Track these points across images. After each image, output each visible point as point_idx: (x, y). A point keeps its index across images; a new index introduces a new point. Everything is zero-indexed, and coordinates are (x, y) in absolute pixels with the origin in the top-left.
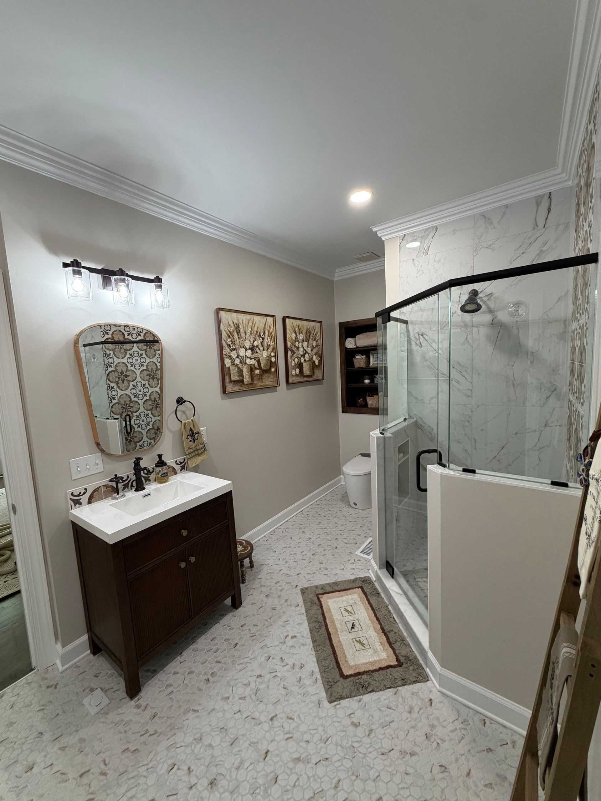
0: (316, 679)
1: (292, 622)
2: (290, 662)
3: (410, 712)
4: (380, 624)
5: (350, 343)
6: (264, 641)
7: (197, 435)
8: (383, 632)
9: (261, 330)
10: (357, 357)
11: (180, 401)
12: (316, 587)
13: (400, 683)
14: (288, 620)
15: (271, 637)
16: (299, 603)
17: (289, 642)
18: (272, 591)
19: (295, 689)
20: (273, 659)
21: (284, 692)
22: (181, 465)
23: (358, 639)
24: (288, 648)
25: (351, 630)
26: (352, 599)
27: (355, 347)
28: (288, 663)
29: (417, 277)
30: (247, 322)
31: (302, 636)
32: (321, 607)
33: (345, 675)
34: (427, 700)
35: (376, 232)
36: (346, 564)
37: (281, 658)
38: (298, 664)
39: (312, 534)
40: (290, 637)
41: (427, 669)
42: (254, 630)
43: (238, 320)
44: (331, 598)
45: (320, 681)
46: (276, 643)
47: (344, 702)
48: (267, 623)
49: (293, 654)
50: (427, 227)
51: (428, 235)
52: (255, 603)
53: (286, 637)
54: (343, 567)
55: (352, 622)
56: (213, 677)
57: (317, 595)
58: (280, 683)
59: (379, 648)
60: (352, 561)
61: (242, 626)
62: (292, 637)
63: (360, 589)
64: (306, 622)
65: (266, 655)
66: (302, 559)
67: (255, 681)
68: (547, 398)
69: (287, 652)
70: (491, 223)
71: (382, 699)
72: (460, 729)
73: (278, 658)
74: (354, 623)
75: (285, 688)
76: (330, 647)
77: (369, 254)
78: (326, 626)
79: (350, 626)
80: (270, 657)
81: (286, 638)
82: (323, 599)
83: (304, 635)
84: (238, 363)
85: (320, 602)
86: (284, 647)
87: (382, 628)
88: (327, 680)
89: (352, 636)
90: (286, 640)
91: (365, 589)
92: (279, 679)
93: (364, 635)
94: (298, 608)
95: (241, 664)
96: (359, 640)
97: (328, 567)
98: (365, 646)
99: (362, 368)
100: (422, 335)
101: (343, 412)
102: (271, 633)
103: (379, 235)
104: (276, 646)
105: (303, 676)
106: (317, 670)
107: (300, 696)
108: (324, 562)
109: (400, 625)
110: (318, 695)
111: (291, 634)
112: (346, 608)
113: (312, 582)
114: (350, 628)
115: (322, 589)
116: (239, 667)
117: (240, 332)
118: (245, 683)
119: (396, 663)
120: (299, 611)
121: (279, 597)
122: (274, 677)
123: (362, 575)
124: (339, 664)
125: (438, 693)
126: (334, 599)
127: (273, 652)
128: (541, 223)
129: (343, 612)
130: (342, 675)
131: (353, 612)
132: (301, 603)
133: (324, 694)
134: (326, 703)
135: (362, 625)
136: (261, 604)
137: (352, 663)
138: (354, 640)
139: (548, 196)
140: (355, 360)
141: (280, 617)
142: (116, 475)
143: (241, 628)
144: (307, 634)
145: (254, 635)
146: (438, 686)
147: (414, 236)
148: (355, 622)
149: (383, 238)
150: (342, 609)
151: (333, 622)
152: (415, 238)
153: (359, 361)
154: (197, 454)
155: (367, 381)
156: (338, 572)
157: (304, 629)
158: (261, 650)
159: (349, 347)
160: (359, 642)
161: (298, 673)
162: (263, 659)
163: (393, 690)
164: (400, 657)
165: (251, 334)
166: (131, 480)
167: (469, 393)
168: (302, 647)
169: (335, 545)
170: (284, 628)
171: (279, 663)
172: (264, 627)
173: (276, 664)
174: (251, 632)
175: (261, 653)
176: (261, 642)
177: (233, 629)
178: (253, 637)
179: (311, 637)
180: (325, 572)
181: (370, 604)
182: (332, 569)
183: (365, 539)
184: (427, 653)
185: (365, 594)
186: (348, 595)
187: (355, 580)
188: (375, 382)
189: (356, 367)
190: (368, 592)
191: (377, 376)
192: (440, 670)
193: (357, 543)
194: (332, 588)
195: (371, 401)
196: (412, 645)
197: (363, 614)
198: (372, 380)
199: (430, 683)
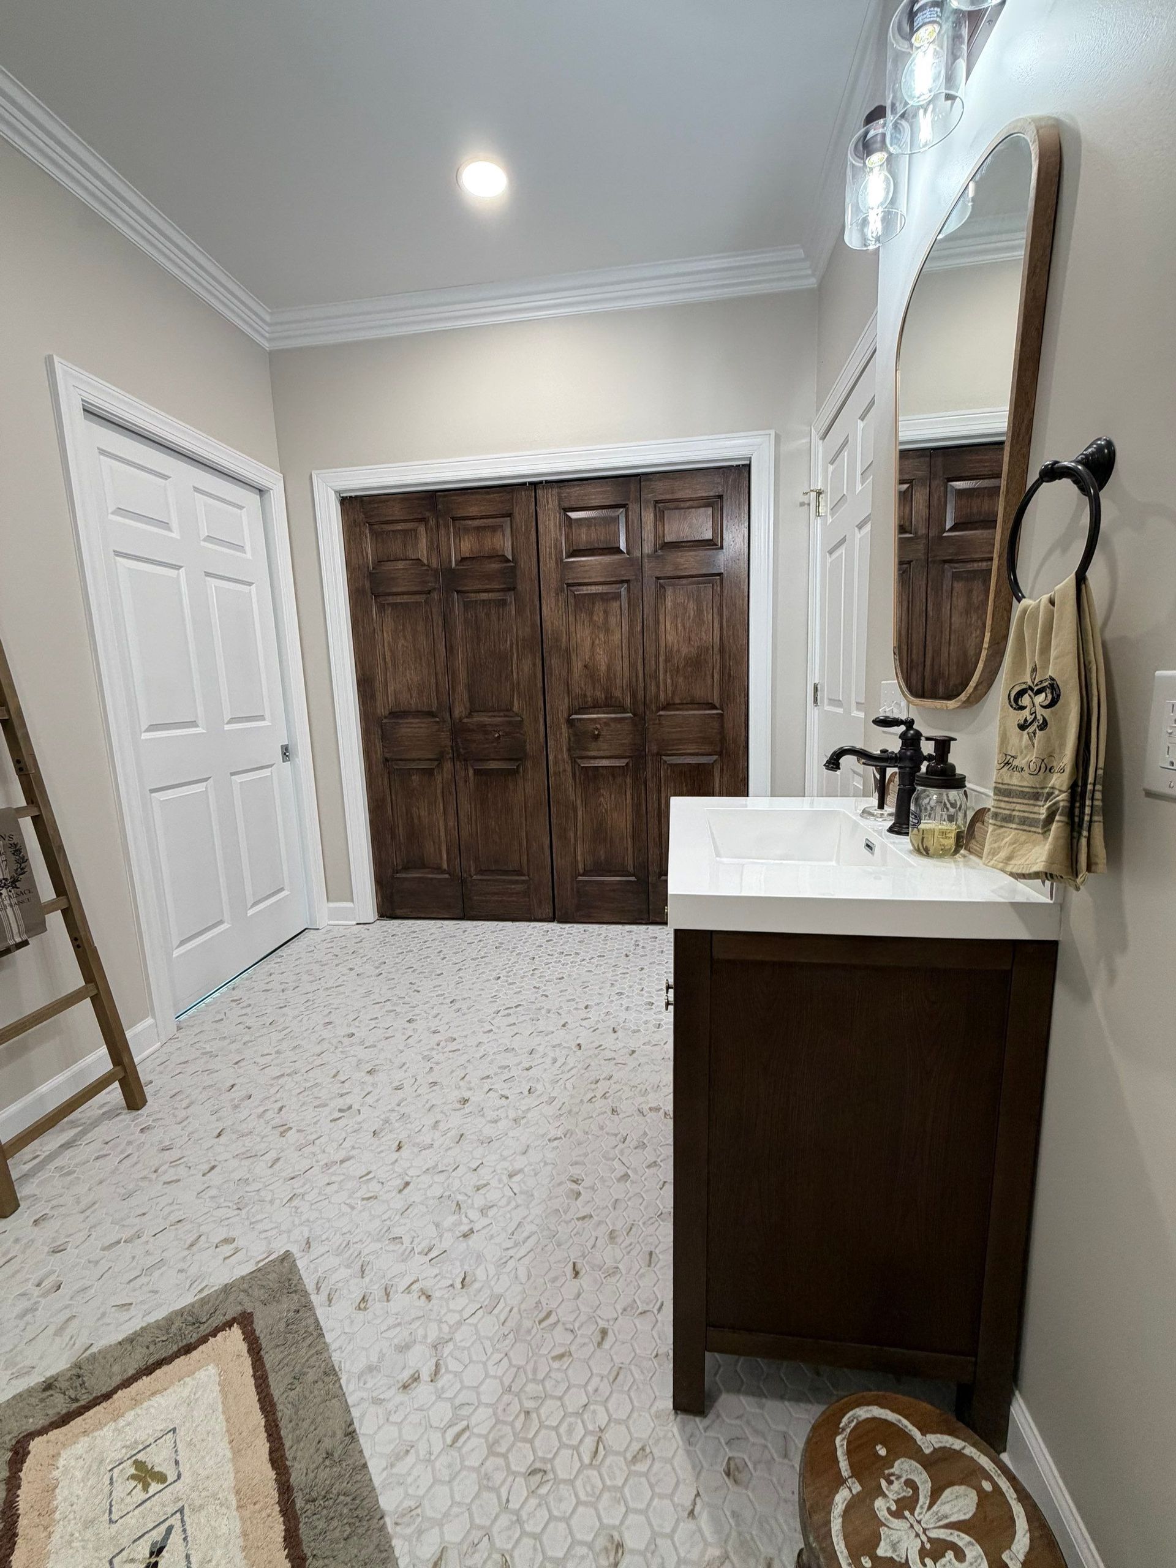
2: (399, 1301)
6: (502, 1318)
15: (487, 1344)
17: (419, 1359)
19: (372, 1250)
20: (452, 1285)
21: (397, 1231)
24: (420, 1334)
25: (170, 1530)
28: (405, 1293)
31: (382, 1403)
33: (234, 1327)
37: (429, 1297)
38: (377, 1306)
40: (425, 1376)
46: (460, 1331)
49: (399, 1324)
53: (436, 1372)
58: (412, 1241)
61: (604, 1333)
62: (416, 1378)
64: (376, 1483)
67: (471, 1221)
69: (417, 1321)
73: (437, 1292)
75: (395, 1238)
80: (463, 1287)
81: (437, 1365)
83: (373, 1409)
86: (432, 1336)
88: (290, 1297)
90: (434, 1361)
92: (418, 1249)
95: (529, 1237)
102: (497, 1356)
104: (460, 1323)
105: (355, 1279)
106: (320, 1312)
107: (356, 1237)
110: (314, 1257)
111: (423, 1392)
116: (529, 1228)
118: (495, 1209)
119: (31, 1446)
122: (430, 1250)
124: (249, 1350)
127: (461, 1302)
130: (245, 1321)
133: (300, 1264)
134: (294, 1250)
144: (363, 1415)
145: (544, 1324)
158: (498, 1290)
161: (371, 1280)
162: (480, 1274)
168: (374, 1359)
170: (457, 1402)
171: (427, 1284)
172: (529, 1368)
173: (439, 1277)
174: (560, 1327)
175: (493, 1283)
176: (511, 1311)
177: (625, 1310)
178: (542, 1315)
179: (347, 1409)
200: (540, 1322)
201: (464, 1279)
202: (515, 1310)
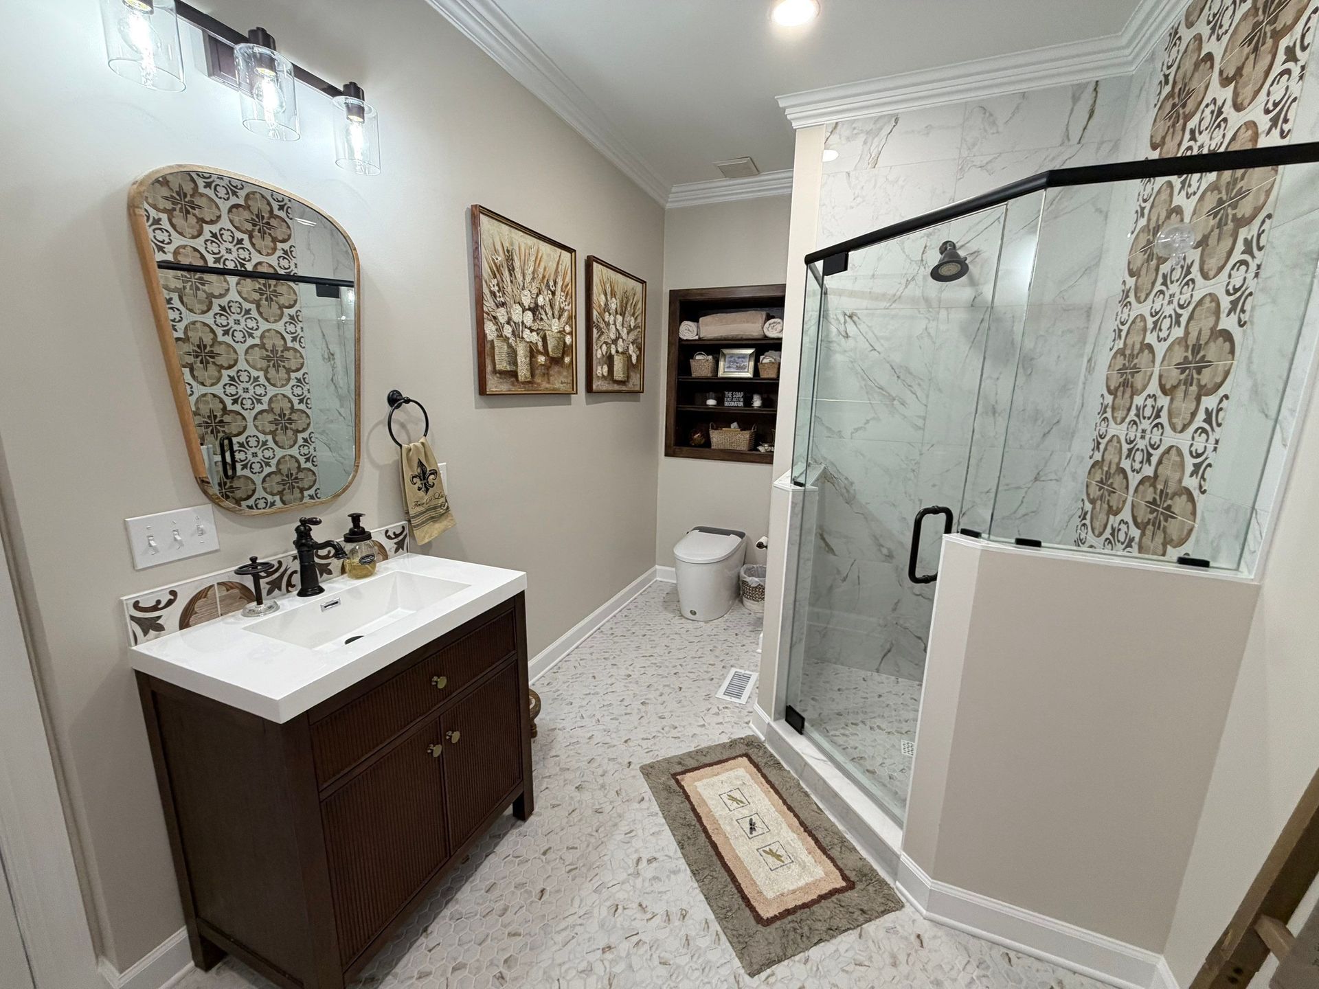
0: (717, 934)
1: (640, 832)
2: (660, 909)
3: (894, 965)
4: (796, 816)
5: (688, 331)
6: (598, 877)
7: (432, 477)
8: (805, 831)
9: (550, 276)
10: (698, 357)
11: (395, 400)
12: (668, 761)
13: (861, 919)
14: (633, 828)
15: (609, 867)
16: (643, 795)
17: (648, 871)
18: (585, 778)
19: (683, 961)
20: (624, 909)
21: (663, 971)
22: (396, 540)
23: (767, 849)
24: (647, 884)
25: (751, 833)
26: (737, 778)
27: (697, 338)
28: (656, 912)
29: (852, 207)
30: (527, 251)
31: (666, 856)
32: (688, 797)
33: (765, 918)
34: (913, 938)
35: (784, 109)
36: (705, 715)
37: (640, 905)
38: (674, 910)
39: (631, 668)
40: (645, 861)
41: (897, 884)
42: (570, 857)
43: (512, 244)
44: (699, 780)
45: (723, 937)
46: (623, 876)
47: (781, 969)
48: (593, 840)
49: (659, 893)
50: (879, 114)
51: (881, 129)
52: (558, 805)
53: (639, 860)
54: (702, 723)
55: (749, 818)
56: (509, 968)
57: (674, 776)
58: (651, 955)
59: (808, 859)
60: (715, 710)
61: (544, 853)
62: (650, 861)
63: (745, 759)
64: (667, 827)
65: (608, 904)
66: (626, 714)
67: (602, 961)
68: (1044, 435)
69: (648, 890)
70: (994, 123)
71: (842, 950)
72: (979, 977)
73: (635, 906)
74: (751, 820)
75: (665, 964)
76: (723, 871)
77: (745, 161)
78: (705, 831)
79: (747, 827)
80: (617, 905)
81: (637, 864)
82: (687, 780)
83: (671, 854)
84: (509, 335)
85: (682, 787)
86: (639, 881)
87: (802, 824)
88: (735, 932)
89: (756, 843)
90: (639, 867)
91: (754, 757)
92: (647, 947)
93: (776, 839)
94: (644, 805)
95: (562, 930)
96: (770, 850)
97: (676, 724)
98: (782, 859)
99: (708, 378)
100: (850, 317)
101: (667, 454)
102: (606, 858)
103: (789, 117)
104: (623, 883)
105: (692, 933)
106: (711, 916)
107: (697, 973)
108: (666, 715)
109: (827, 813)
110: (728, 965)
111: (645, 856)
112: (729, 794)
113: (657, 753)
114: (748, 831)
115: (680, 763)
116: (560, 938)
117: (514, 269)
118: (580, 969)
119: (844, 884)
120: (648, 809)
121: (603, 786)
122: (637, 944)
123: (741, 733)
124: (748, 899)
125: (926, 921)
126: (705, 781)
127: (621, 895)
128: (1075, 133)
129: (729, 802)
130: (758, 919)
131: (744, 800)
132: (648, 794)
133: (737, 962)
134: (746, 979)
135: (766, 821)
136: (570, 804)
137: (770, 895)
138: (761, 851)
139: (1091, 87)
140: (692, 363)
141: (615, 825)
142: (254, 560)
143: (543, 858)
144: (676, 851)
145: (575, 866)
146: (924, 912)
147: (854, 129)
148: (752, 817)
149: (795, 125)
150: (725, 797)
151: (715, 822)
152: (855, 131)
153: (701, 365)
154: (433, 518)
155: (711, 402)
156: (698, 730)
157: (667, 842)
158: (595, 896)
159: (685, 338)
160: (771, 853)
161: (680, 930)
162: (605, 912)
163: (855, 933)
164: (847, 872)
165: (533, 278)
166: (286, 570)
167: (920, 423)
168: (672, 877)
169: (678, 685)
170: (629, 845)
171: (639, 915)
172: (590, 848)
173: (633, 918)
174: (567, 863)
175: (598, 902)
176: (591, 880)
177: (527, 861)
178: (574, 872)
179: (684, 856)
180: (674, 733)
181: (769, 782)
182: (684, 727)
183: (725, 671)
184: (898, 857)
185: (756, 766)
186: (727, 770)
187: (733, 743)
188: (726, 404)
189: (694, 375)
190: (761, 761)
191: (730, 394)
192: (930, 884)
193: (712, 679)
194: (697, 761)
195: (718, 438)
196: (858, 848)
197: (763, 803)
198: (720, 401)
199: (908, 909)
200: (577, 868)
201: (616, 910)
202: (589, 879)
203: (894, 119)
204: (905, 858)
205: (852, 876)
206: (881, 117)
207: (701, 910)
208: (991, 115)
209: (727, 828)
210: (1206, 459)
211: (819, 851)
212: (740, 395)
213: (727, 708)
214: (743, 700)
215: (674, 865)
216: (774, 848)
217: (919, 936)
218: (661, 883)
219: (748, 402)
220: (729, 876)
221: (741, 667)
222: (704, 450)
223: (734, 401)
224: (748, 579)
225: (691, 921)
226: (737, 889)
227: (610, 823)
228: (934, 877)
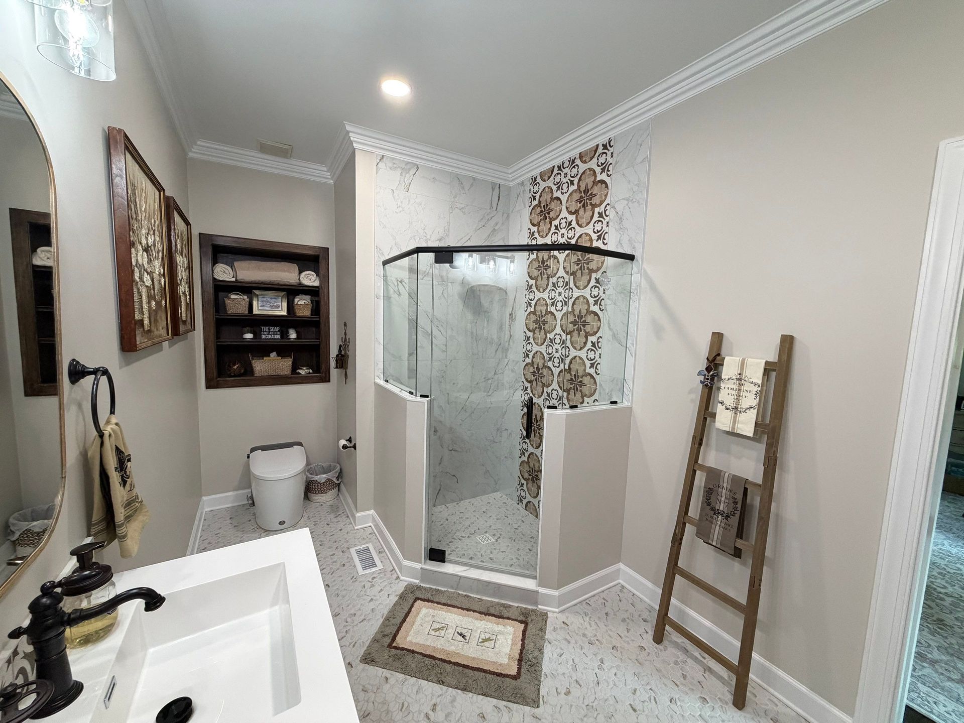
0: (506, 707)
1: (409, 700)
3: (569, 643)
4: (474, 611)
5: (223, 272)
7: (129, 464)
8: (485, 615)
9: (152, 214)
10: (233, 297)
12: (375, 640)
13: (542, 634)
14: (401, 702)
16: (384, 675)
17: (439, 716)
23: (480, 640)
25: (466, 640)
26: (426, 615)
27: (234, 279)
29: (396, 212)
30: (141, 187)
31: (439, 696)
32: (413, 652)
33: (515, 674)
34: (563, 625)
35: (348, 132)
36: (365, 592)
40: (431, 713)
41: (540, 606)
43: (134, 177)
44: (407, 635)
45: (510, 705)
47: (543, 692)
50: (407, 160)
51: (409, 170)
53: (427, 716)
54: (369, 598)
55: (456, 633)
57: (390, 646)
59: (500, 628)
60: (368, 585)
62: (434, 710)
63: (419, 602)
64: (421, 681)
70: (463, 188)
71: (551, 656)
74: (458, 633)
76: (475, 672)
77: (288, 147)
78: (444, 661)
79: (460, 638)
81: (429, 719)
82: (400, 641)
83: (440, 693)
84: (138, 279)
85: (403, 649)
87: (481, 613)
88: (512, 696)
89: (473, 642)
91: (422, 597)
93: (479, 631)
94: (392, 681)
96: (482, 639)
97: (352, 612)
98: (491, 638)
99: (243, 315)
100: (401, 282)
101: (208, 387)
103: (352, 138)
106: (495, 701)
109: (484, 598)
110: (525, 714)
111: (427, 709)
112: (432, 628)
113: (361, 641)
114: (462, 639)
115: (384, 636)
117: (137, 206)
119: (523, 625)
120: (397, 681)
123: (400, 588)
124: (501, 673)
125: (562, 613)
126: (412, 632)
128: (495, 205)
129: (437, 633)
130: (515, 677)
131: (444, 625)
132: (386, 673)
133: (527, 708)
135: (465, 626)
137: (505, 661)
138: (479, 644)
139: (497, 187)
140: (227, 301)
141: (388, 712)
144: (441, 689)
146: (557, 610)
147: (394, 163)
148: (457, 631)
149: (356, 146)
150: (432, 632)
151: (443, 651)
152: (395, 165)
153: (236, 303)
155: (249, 336)
156: (372, 605)
157: (430, 688)
159: (220, 279)
160: (484, 640)
163: (546, 643)
164: (519, 619)
165: (145, 217)
168: (455, 704)
170: (411, 714)
179: (449, 686)
180: (357, 619)
181: (444, 604)
182: (360, 609)
183: (347, 555)
184: (537, 592)
185: (428, 601)
186: (416, 616)
187: (402, 597)
188: (263, 337)
189: (230, 312)
190: (428, 596)
191: (266, 329)
192: (557, 593)
193: (344, 565)
194: (393, 625)
195: (260, 366)
196: (511, 604)
197: (453, 618)
198: (257, 335)
199: (550, 615)
203: (416, 167)
204: (542, 590)
205: (521, 618)
206: (409, 163)
207: (487, 704)
208: (462, 183)
209: (452, 648)
210: (596, 361)
211: (500, 620)
212: (277, 329)
213: (374, 578)
214: (380, 566)
215: (449, 697)
216: (483, 636)
217: (563, 622)
218: (454, 714)
219: (284, 334)
220: (481, 672)
221: (355, 545)
222: (247, 378)
223: (271, 335)
224: (316, 478)
225: (490, 716)
226: (491, 674)
227: (384, 714)
228: (558, 588)
